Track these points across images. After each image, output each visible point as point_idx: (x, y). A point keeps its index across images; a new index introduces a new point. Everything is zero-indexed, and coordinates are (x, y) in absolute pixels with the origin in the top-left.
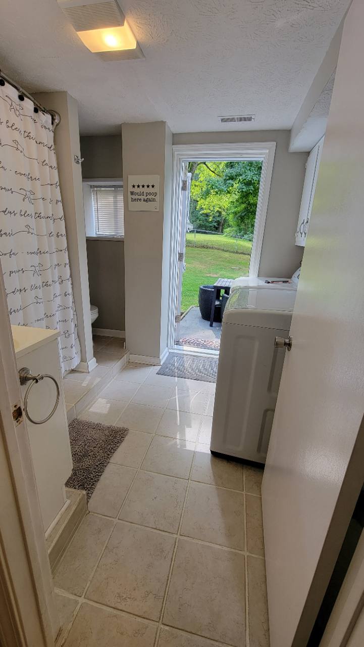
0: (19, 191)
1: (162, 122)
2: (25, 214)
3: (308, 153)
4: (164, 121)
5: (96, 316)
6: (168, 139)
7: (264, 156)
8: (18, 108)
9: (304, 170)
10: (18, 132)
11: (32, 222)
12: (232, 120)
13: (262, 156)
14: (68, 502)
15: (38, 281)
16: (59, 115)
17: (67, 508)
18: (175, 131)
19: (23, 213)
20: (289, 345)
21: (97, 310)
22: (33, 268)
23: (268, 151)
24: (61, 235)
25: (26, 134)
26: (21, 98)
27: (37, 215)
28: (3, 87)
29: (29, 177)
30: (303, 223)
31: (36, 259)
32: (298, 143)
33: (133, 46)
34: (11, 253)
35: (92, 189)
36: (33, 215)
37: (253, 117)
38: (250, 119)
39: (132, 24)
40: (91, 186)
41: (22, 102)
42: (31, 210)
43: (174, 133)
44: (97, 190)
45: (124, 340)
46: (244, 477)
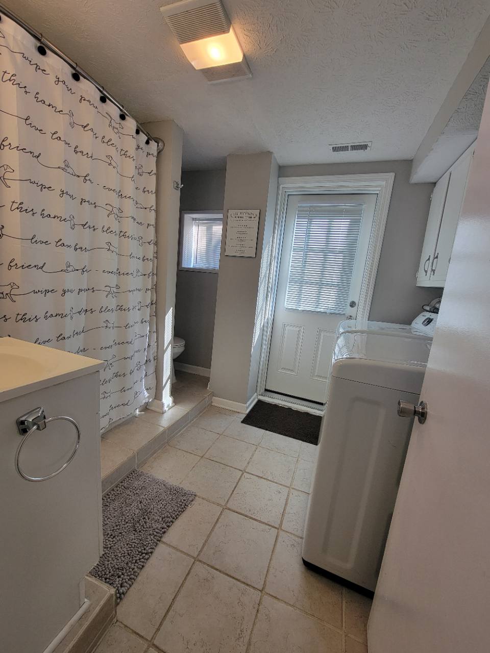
0: (105, 206)
1: (269, 152)
2: (108, 231)
3: (435, 184)
4: (271, 151)
5: (180, 350)
6: (274, 171)
7: (380, 189)
8: (117, 126)
9: (429, 202)
10: (115, 148)
11: (115, 240)
12: (345, 148)
13: (377, 189)
14: (87, 603)
15: (112, 303)
16: (163, 142)
17: (85, 613)
18: (281, 161)
19: (105, 229)
20: (423, 416)
21: (183, 343)
22: (108, 289)
23: (384, 183)
24: (147, 259)
25: (123, 152)
26: (123, 117)
27: (122, 234)
28: (103, 104)
29: (120, 194)
30: (429, 259)
31: (113, 280)
32: (422, 173)
33: (239, 58)
34: (84, 270)
35: (194, 222)
36: (118, 232)
37: (369, 144)
38: (364, 147)
39: (239, 31)
40: (193, 219)
41: (123, 122)
42: (115, 227)
43: (281, 165)
44: (198, 223)
45: (208, 379)
46: (344, 602)
